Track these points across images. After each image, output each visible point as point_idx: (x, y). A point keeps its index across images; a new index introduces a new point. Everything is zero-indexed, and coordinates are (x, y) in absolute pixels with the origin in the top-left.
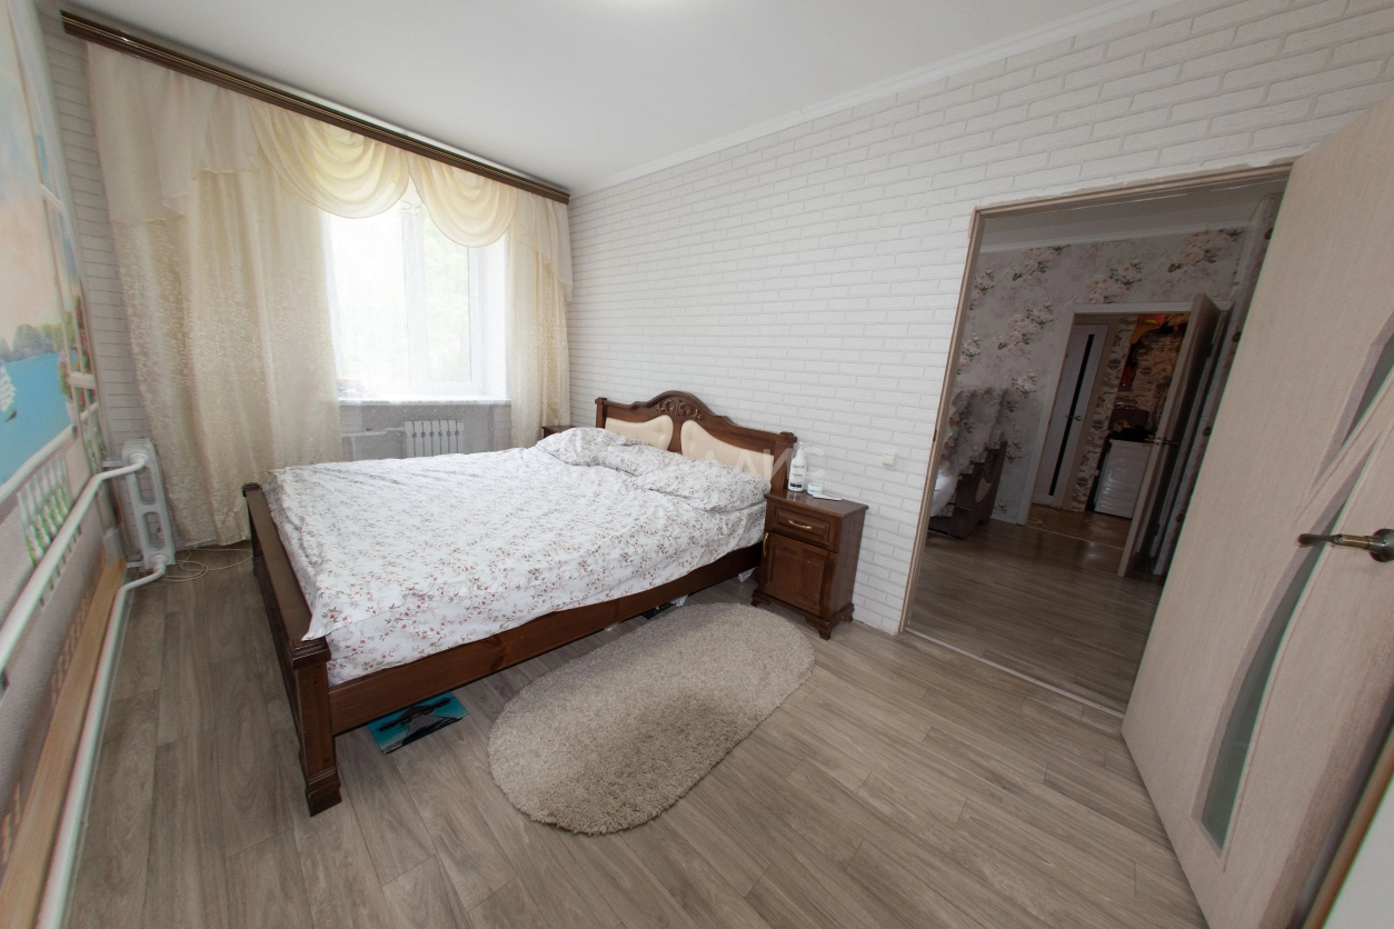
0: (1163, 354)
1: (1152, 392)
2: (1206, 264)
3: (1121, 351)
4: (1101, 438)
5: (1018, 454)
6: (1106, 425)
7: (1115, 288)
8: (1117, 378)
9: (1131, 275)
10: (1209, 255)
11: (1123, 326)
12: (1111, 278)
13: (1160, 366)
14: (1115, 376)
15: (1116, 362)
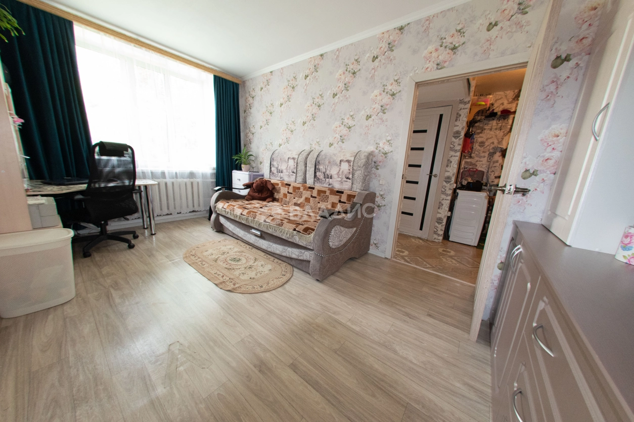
0: (492, 133)
1: (486, 158)
2: (520, 16)
3: (461, 126)
4: (450, 189)
5: (384, 203)
6: (453, 179)
7: (444, 55)
8: (459, 145)
9: (457, 41)
10: (522, 7)
11: (462, 106)
12: (441, 46)
13: (491, 141)
14: (458, 144)
15: (458, 132)
